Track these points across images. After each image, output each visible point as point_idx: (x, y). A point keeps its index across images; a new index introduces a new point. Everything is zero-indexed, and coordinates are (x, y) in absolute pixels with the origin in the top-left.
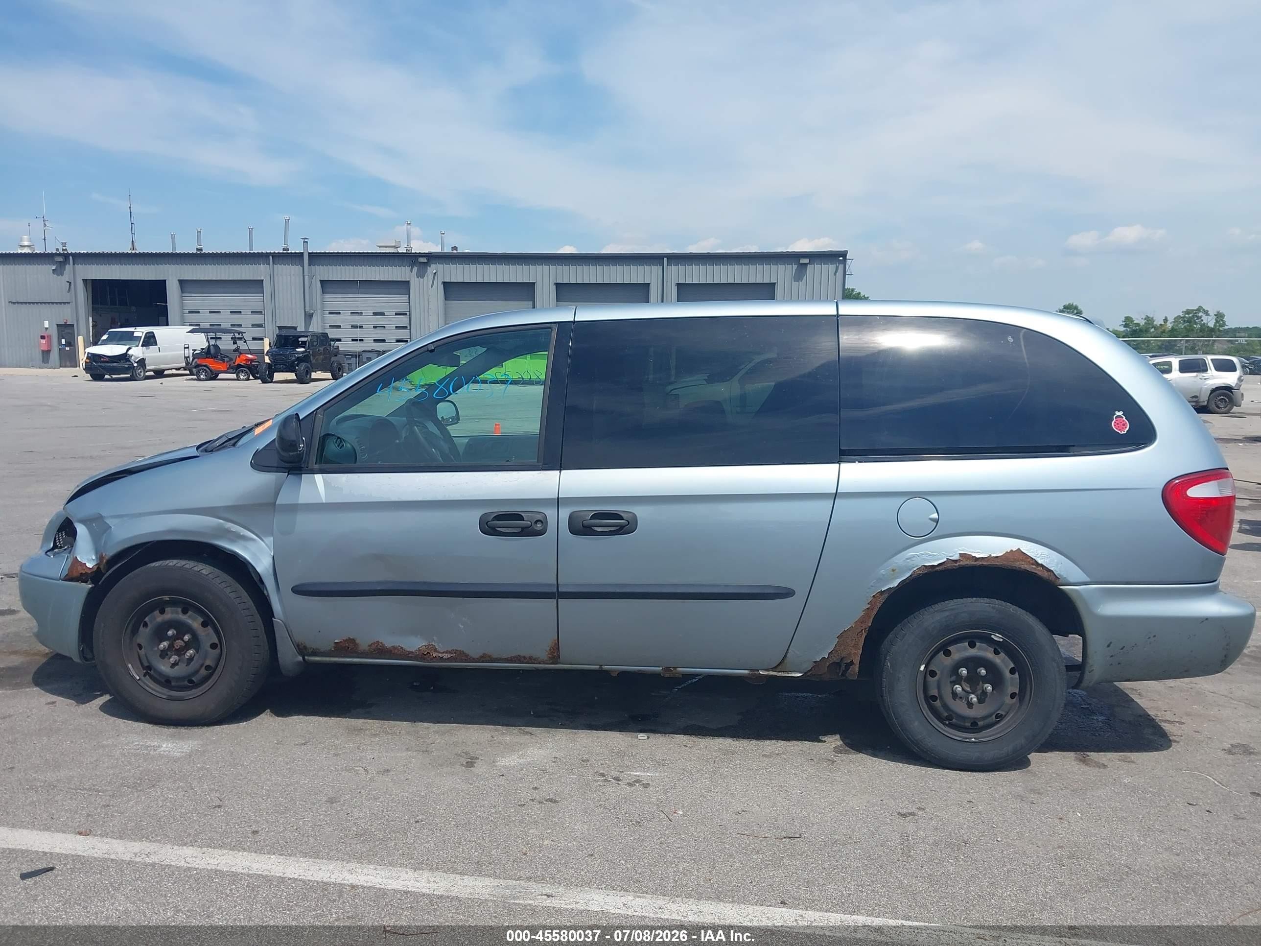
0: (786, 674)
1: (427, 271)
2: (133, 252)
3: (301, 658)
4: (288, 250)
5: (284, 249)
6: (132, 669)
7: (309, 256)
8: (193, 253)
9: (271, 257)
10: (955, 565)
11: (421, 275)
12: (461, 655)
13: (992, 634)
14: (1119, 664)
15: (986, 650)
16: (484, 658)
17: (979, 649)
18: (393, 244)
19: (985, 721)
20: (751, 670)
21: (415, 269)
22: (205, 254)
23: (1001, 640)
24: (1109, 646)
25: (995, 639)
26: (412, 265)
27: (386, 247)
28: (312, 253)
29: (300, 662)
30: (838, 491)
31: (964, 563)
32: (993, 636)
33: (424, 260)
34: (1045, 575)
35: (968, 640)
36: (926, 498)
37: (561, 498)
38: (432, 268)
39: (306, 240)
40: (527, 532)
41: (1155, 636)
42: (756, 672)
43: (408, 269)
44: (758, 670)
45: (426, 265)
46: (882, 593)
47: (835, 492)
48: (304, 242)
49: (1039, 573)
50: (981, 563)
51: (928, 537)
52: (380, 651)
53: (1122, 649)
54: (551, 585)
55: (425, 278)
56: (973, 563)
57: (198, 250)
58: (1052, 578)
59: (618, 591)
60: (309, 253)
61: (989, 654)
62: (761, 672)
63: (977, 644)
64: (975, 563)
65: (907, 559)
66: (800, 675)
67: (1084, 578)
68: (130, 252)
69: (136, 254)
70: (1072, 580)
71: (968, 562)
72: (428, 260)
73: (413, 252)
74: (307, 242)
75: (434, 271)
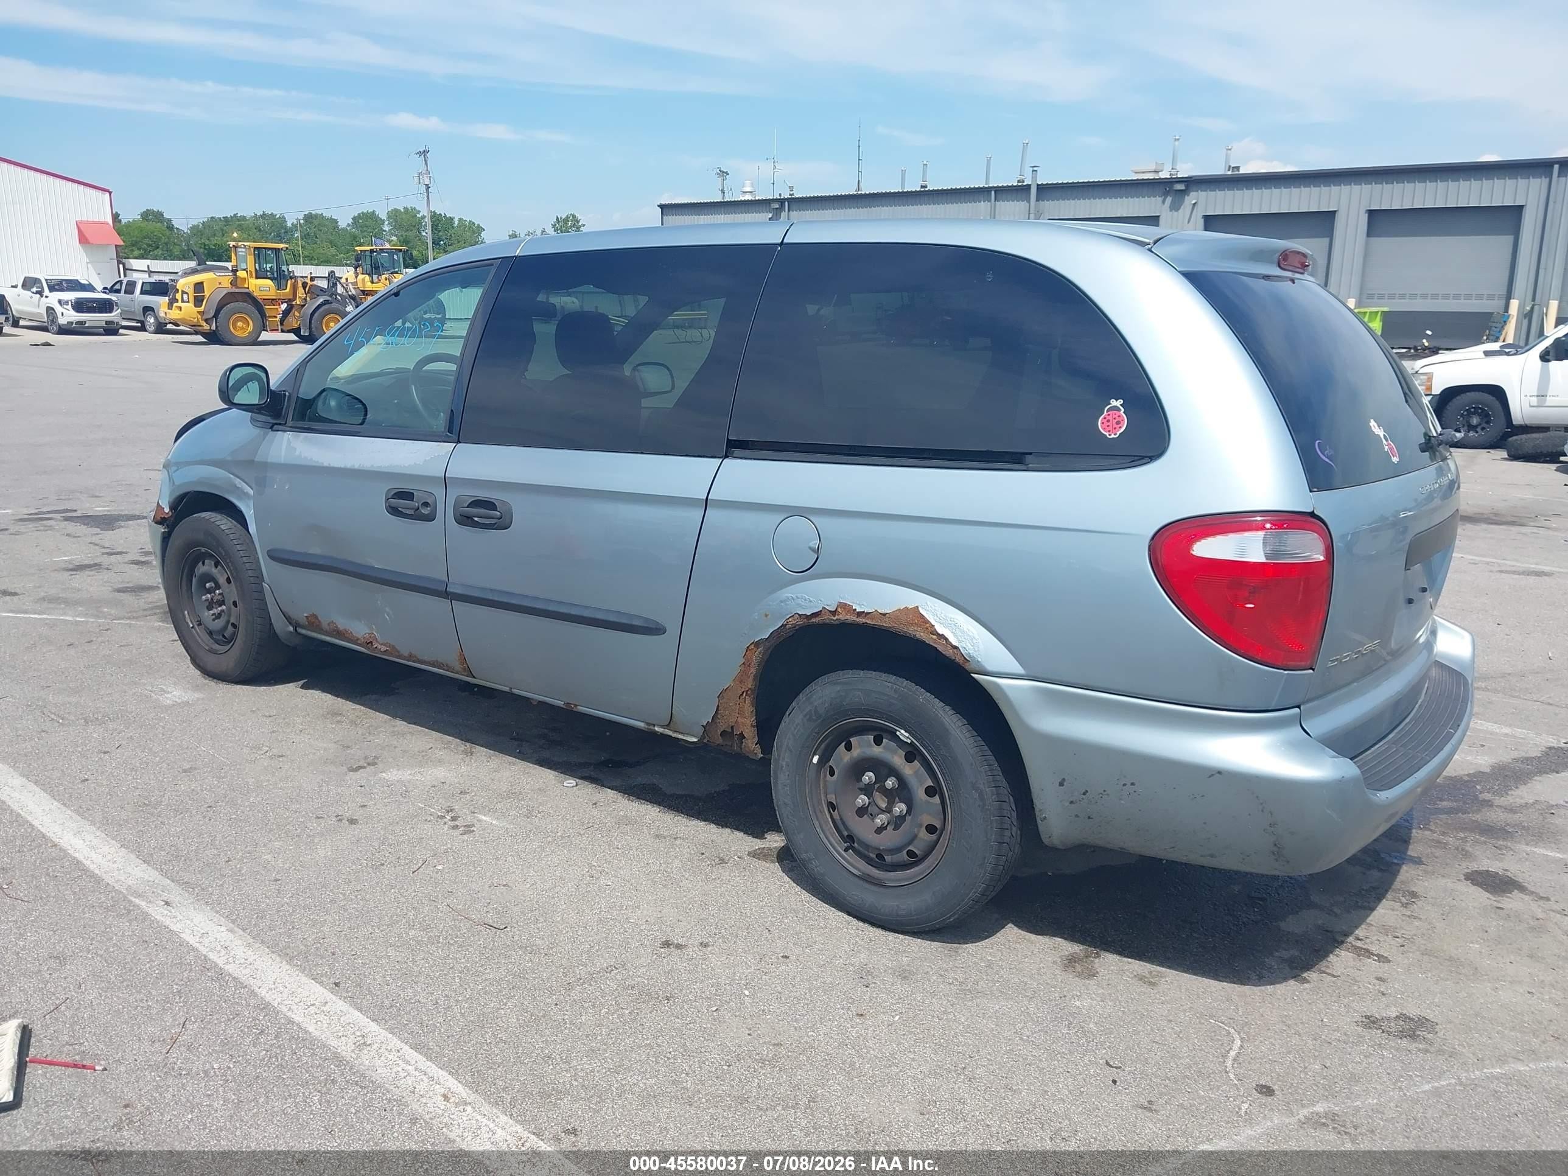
0: (681, 737)
1: (1184, 201)
2: (859, 192)
3: (291, 629)
4: (1023, 182)
5: (1019, 182)
6: (187, 616)
7: (1038, 188)
8: (916, 191)
9: (993, 192)
10: (833, 618)
11: (1175, 207)
12: (393, 650)
13: (897, 730)
14: (1089, 818)
15: (894, 752)
16: (411, 657)
17: (886, 748)
18: (1153, 168)
19: (894, 856)
20: (648, 724)
21: (1169, 199)
22: (929, 191)
23: (909, 741)
24: (1061, 784)
25: (901, 737)
26: (1166, 194)
27: (1144, 172)
28: (1042, 184)
29: (291, 632)
30: (709, 497)
31: (843, 616)
32: (898, 733)
33: (1181, 187)
34: (949, 652)
35: (876, 733)
36: (809, 518)
37: (448, 477)
38: (1191, 198)
39: (1035, 169)
40: (417, 516)
41: (1133, 784)
42: (652, 727)
43: (1159, 199)
44: (654, 725)
45: (1183, 193)
46: (757, 644)
47: (705, 498)
48: (1033, 171)
49: (940, 648)
50: (864, 621)
51: (806, 572)
52: (339, 634)
53: (1084, 794)
54: (442, 582)
55: (1180, 211)
56: (855, 619)
57: (922, 187)
58: (960, 661)
59: (496, 599)
60: (1038, 185)
61: (897, 759)
62: (657, 729)
63: (885, 740)
64: (857, 620)
65: (782, 602)
66: (696, 740)
67: (1018, 669)
68: (855, 193)
69: (861, 195)
70: (990, 667)
71: (848, 617)
72: (1187, 187)
73: (1179, 176)
74: (1036, 171)
75: (1194, 202)
